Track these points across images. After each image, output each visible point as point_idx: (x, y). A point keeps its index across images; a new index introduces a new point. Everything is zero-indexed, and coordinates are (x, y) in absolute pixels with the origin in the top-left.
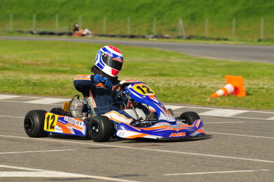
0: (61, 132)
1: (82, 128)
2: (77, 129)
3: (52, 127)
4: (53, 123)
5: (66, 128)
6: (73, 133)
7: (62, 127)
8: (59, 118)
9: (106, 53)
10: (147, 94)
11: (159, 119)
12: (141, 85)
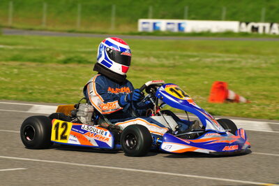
0: (78, 143)
1: (107, 139)
2: (101, 140)
3: (64, 137)
4: (64, 132)
5: (85, 139)
6: (95, 144)
7: (78, 137)
8: (73, 127)
9: (111, 47)
10: (184, 98)
11: (207, 129)
12: (173, 87)
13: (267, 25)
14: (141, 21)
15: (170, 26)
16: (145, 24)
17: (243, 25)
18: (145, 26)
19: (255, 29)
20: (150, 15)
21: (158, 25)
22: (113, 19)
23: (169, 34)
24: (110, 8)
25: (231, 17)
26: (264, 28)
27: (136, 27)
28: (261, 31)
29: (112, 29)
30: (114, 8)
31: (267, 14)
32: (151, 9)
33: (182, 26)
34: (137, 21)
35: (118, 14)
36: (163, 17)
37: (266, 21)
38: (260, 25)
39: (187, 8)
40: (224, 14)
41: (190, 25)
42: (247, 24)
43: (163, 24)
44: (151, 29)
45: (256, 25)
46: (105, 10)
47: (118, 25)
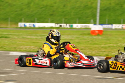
13: (65, 25)
14: (20, 23)
15: (30, 25)
16: (21, 24)
17: (57, 25)
18: (21, 25)
19: (61, 26)
20: (23, 21)
21: (26, 25)
22: (9, 23)
23: (30, 28)
24: (8, 19)
25: (52, 22)
26: (64, 25)
27: (18, 25)
28: (63, 27)
29: (9, 26)
30: (10, 19)
31: (65, 21)
32: (23, 19)
33: (35, 25)
34: (18, 23)
35: (11, 21)
36: (27, 22)
37: (65, 23)
38: (63, 25)
39: (36, 19)
40: (50, 20)
41: (38, 25)
42: (58, 24)
43: (28, 25)
44: (23, 26)
45: (61, 24)
46: (6, 20)
47: (11, 25)
